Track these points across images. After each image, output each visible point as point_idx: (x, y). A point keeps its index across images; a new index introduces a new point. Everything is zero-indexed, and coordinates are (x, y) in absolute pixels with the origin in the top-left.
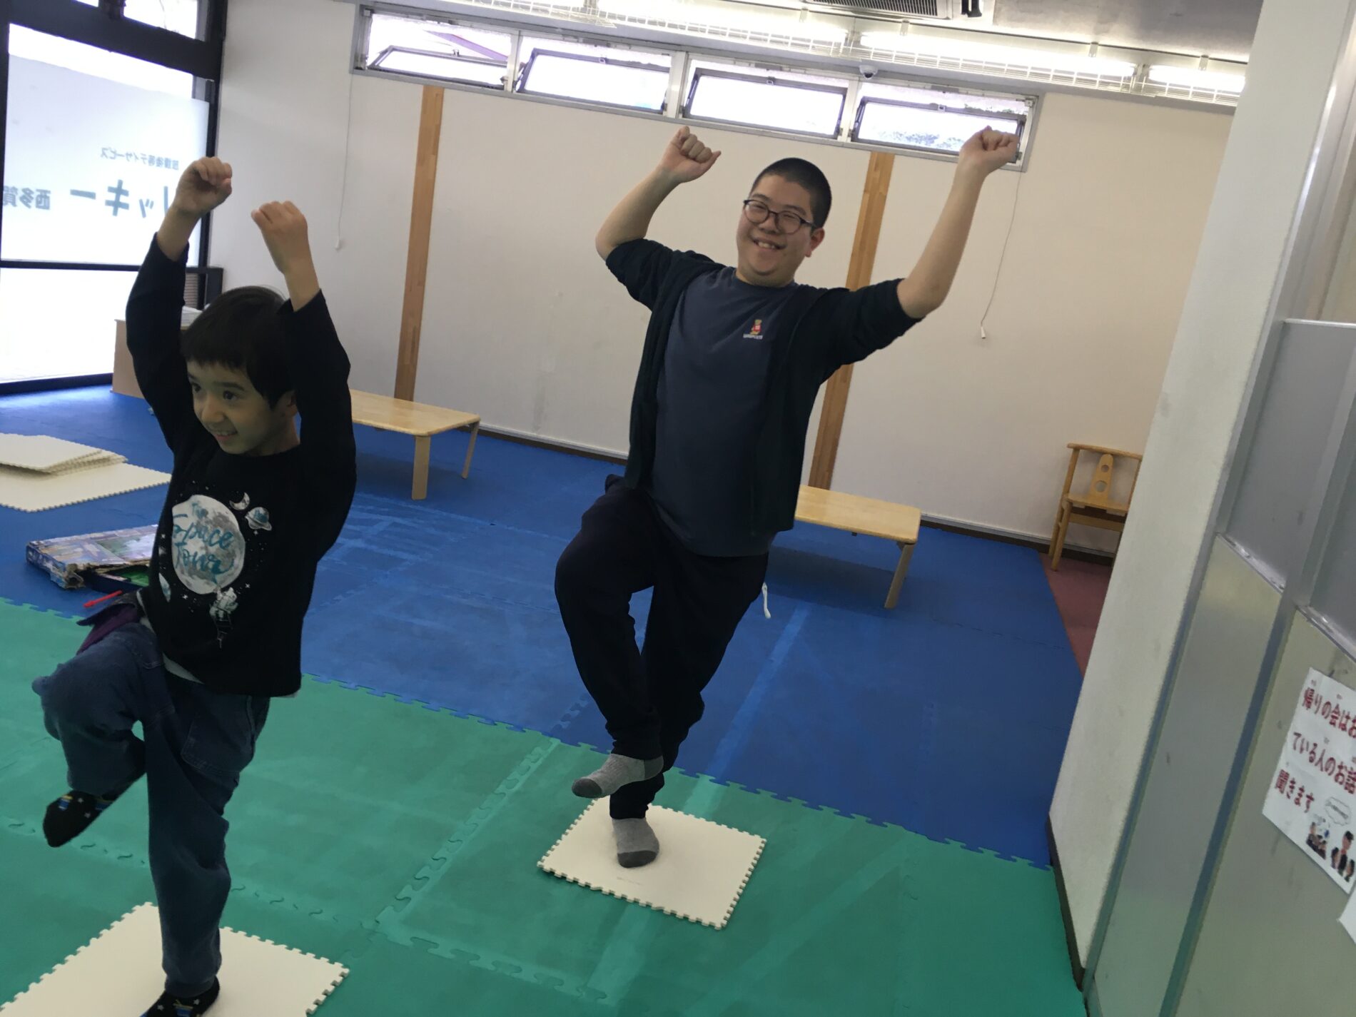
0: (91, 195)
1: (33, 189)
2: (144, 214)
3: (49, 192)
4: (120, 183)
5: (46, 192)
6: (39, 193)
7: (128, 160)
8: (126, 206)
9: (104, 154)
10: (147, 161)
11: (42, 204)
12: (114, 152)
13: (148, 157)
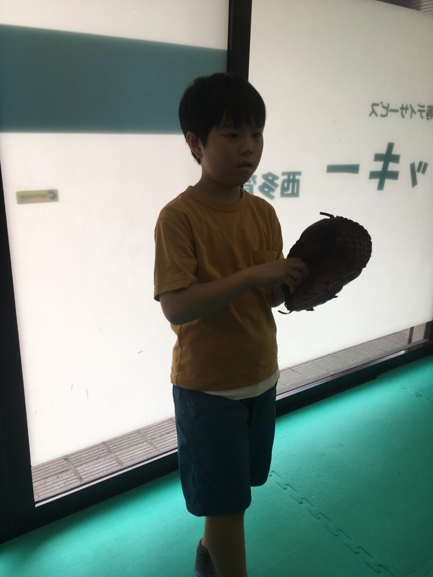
0: (353, 169)
1: (278, 173)
2: (414, 182)
3: (299, 173)
4: (390, 146)
5: (295, 174)
6: (286, 177)
7: (403, 117)
8: (394, 175)
9: (373, 111)
10: (424, 114)
11: (290, 192)
12: (387, 108)
13: (426, 109)
